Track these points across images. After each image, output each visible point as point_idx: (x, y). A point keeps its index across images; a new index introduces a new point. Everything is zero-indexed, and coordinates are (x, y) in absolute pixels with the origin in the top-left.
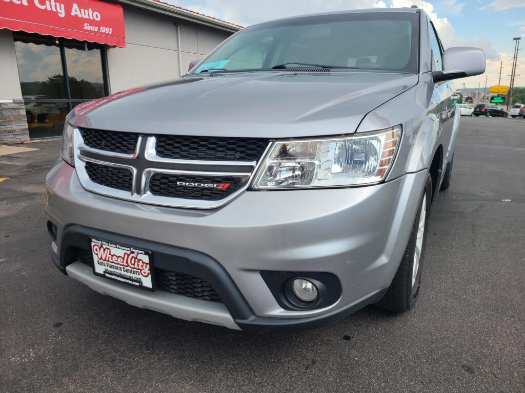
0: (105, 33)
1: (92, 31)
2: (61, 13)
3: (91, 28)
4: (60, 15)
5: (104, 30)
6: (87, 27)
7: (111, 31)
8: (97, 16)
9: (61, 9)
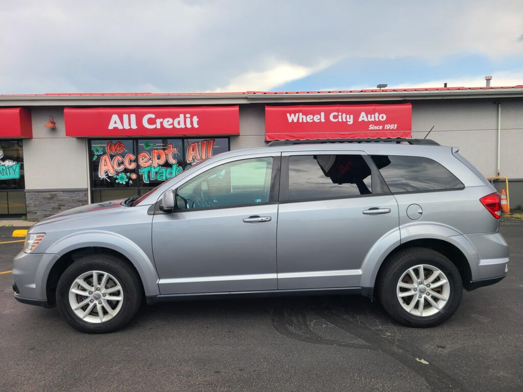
0: (389, 130)
1: (377, 130)
2: (350, 122)
3: (376, 128)
4: (348, 123)
5: (387, 127)
6: (371, 127)
7: (396, 127)
8: (383, 117)
9: (350, 119)
